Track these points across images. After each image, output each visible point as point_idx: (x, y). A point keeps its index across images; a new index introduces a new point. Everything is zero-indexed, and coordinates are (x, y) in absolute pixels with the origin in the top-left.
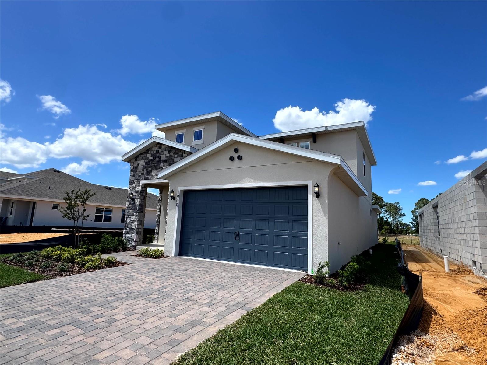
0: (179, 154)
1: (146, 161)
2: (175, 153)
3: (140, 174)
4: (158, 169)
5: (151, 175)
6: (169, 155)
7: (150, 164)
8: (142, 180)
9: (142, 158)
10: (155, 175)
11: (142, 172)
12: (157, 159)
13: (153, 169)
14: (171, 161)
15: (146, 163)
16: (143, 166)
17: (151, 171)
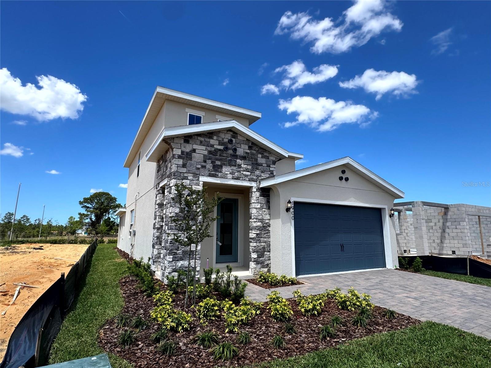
0: (265, 155)
1: (209, 149)
2: (258, 152)
3: (199, 166)
4: (233, 166)
5: (221, 172)
6: (249, 151)
7: (217, 155)
8: (202, 175)
9: (201, 142)
10: (229, 173)
11: (204, 164)
12: (230, 152)
13: (225, 165)
14: (253, 160)
15: (210, 152)
16: (204, 156)
17: (221, 167)
